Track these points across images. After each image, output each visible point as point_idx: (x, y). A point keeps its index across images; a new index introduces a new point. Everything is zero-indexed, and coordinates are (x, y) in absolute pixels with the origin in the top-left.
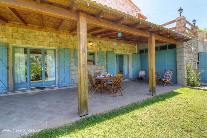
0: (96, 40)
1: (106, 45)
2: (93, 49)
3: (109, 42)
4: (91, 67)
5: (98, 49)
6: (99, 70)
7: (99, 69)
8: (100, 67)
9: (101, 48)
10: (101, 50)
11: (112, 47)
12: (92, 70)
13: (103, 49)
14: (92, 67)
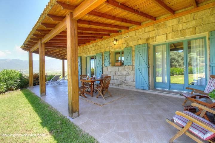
0: (122, 36)
1: (136, 37)
2: (119, 47)
3: (140, 30)
4: (117, 68)
5: (125, 46)
6: (125, 72)
7: (126, 70)
8: (128, 68)
9: (128, 44)
10: (128, 46)
11: (145, 36)
12: (119, 71)
13: (131, 44)
14: (119, 67)
